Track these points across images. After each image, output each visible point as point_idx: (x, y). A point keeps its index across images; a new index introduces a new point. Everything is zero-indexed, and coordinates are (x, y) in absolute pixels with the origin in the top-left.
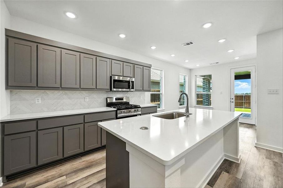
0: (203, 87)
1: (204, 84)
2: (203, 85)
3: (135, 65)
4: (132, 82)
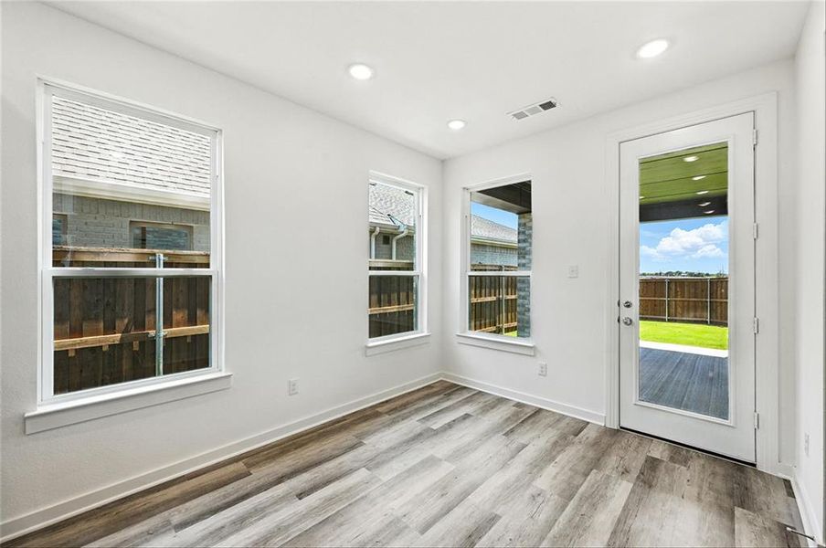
0: (519, 248)
1: (522, 237)
2: (519, 242)
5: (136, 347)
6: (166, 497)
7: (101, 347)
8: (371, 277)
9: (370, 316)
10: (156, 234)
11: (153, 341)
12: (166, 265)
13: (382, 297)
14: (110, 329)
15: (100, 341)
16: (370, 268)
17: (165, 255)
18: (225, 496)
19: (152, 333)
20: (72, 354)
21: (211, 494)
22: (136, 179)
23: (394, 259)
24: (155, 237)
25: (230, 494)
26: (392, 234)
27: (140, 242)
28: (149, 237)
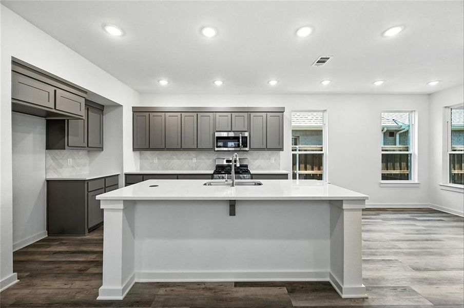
3: (251, 113)
4: (245, 138)
8: (382, 154)
9: (382, 174)
12: (299, 150)
13: (389, 164)
16: (383, 150)
23: (398, 145)
26: (396, 130)
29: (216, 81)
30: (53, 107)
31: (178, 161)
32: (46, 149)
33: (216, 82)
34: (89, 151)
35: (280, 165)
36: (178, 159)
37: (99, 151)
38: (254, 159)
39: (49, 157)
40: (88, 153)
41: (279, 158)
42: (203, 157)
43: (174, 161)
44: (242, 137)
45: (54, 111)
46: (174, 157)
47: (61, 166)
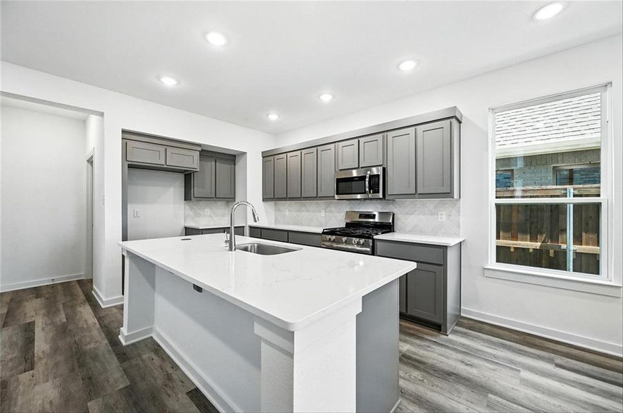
3: (389, 133)
4: (374, 178)
5: (552, 254)
6: (555, 348)
7: (529, 249)
10: (582, 173)
11: (565, 252)
12: (575, 196)
14: (534, 239)
15: (527, 245)
17: (574, 189)
18: (603, 374)
19: (564, 246)
20: (512, 250)
21: (591, 366)
22: (558, 136)
24: (582, 175)
25: (608, 376)
27: (568, 180)
28: (576, 176)
29: (322, 94)
30: (164, 163)
31: (307, 213)
32: (185, 200)
33: (322, 97)
34: (228, 202)
35: (459, 226)
36: (307, 211)
37: (231, 201)
38: (407, 213)
39: (187, 207)
40: (227, 205)
41: (459, 212)
42: (333, 209)
43: (303, 213)
44: (370, 176)
45: (165, 166)
46: (303, 208)
47: (199, 215)
